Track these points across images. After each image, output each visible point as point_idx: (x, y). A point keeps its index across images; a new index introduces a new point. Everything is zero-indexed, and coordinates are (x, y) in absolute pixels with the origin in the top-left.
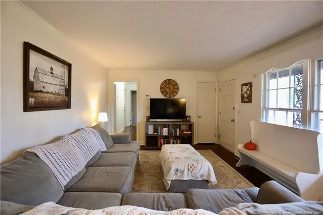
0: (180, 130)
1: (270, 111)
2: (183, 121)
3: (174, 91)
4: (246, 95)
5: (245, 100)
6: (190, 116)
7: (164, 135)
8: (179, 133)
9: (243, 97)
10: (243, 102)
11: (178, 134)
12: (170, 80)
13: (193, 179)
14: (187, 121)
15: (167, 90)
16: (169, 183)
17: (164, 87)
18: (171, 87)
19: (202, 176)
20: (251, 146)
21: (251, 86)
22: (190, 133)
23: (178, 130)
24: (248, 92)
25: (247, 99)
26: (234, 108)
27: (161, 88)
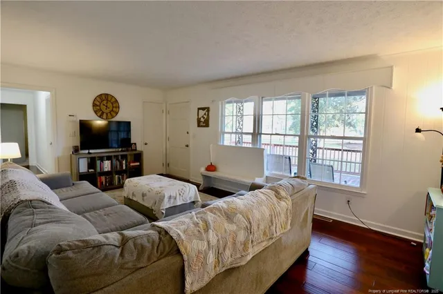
0: (126, 162)
1: (225, 135)
2: (127, 151)
3: (112, 110)
4: (202, 120)
5: (202, 124)
6: (135, 144)
7: (106, 170)
8: (126, 166)
9: (199, 121)
10: (199, 126)
11: (124, 168)
12: (107, 95)
13: (183, 203)
14: (132, 150)
15: (103, 108)
16: (164, 212)
17: (98, 104)
18: (110, 105)
19: (190, 198)
20: (211, 168)
21: (208, 111)
22: (138, 164)
23: (124, 162)
24: (205, 117)
25: (204, 123)
26: (188, 133)
27: (94, 105)
